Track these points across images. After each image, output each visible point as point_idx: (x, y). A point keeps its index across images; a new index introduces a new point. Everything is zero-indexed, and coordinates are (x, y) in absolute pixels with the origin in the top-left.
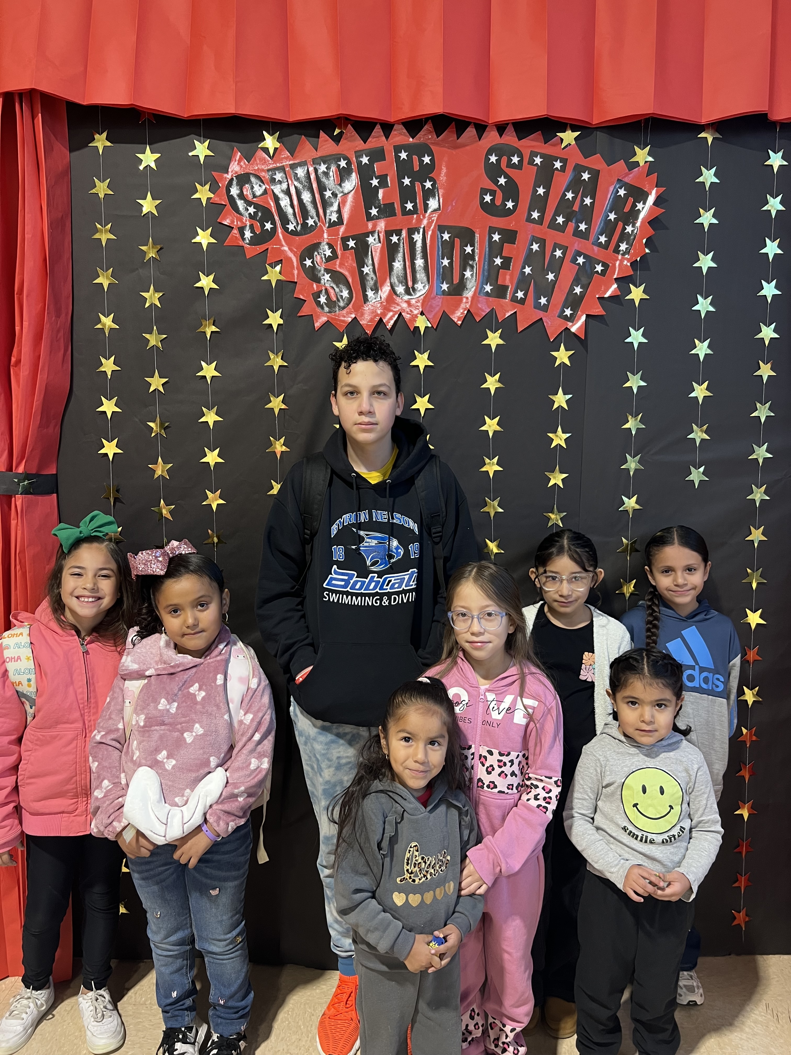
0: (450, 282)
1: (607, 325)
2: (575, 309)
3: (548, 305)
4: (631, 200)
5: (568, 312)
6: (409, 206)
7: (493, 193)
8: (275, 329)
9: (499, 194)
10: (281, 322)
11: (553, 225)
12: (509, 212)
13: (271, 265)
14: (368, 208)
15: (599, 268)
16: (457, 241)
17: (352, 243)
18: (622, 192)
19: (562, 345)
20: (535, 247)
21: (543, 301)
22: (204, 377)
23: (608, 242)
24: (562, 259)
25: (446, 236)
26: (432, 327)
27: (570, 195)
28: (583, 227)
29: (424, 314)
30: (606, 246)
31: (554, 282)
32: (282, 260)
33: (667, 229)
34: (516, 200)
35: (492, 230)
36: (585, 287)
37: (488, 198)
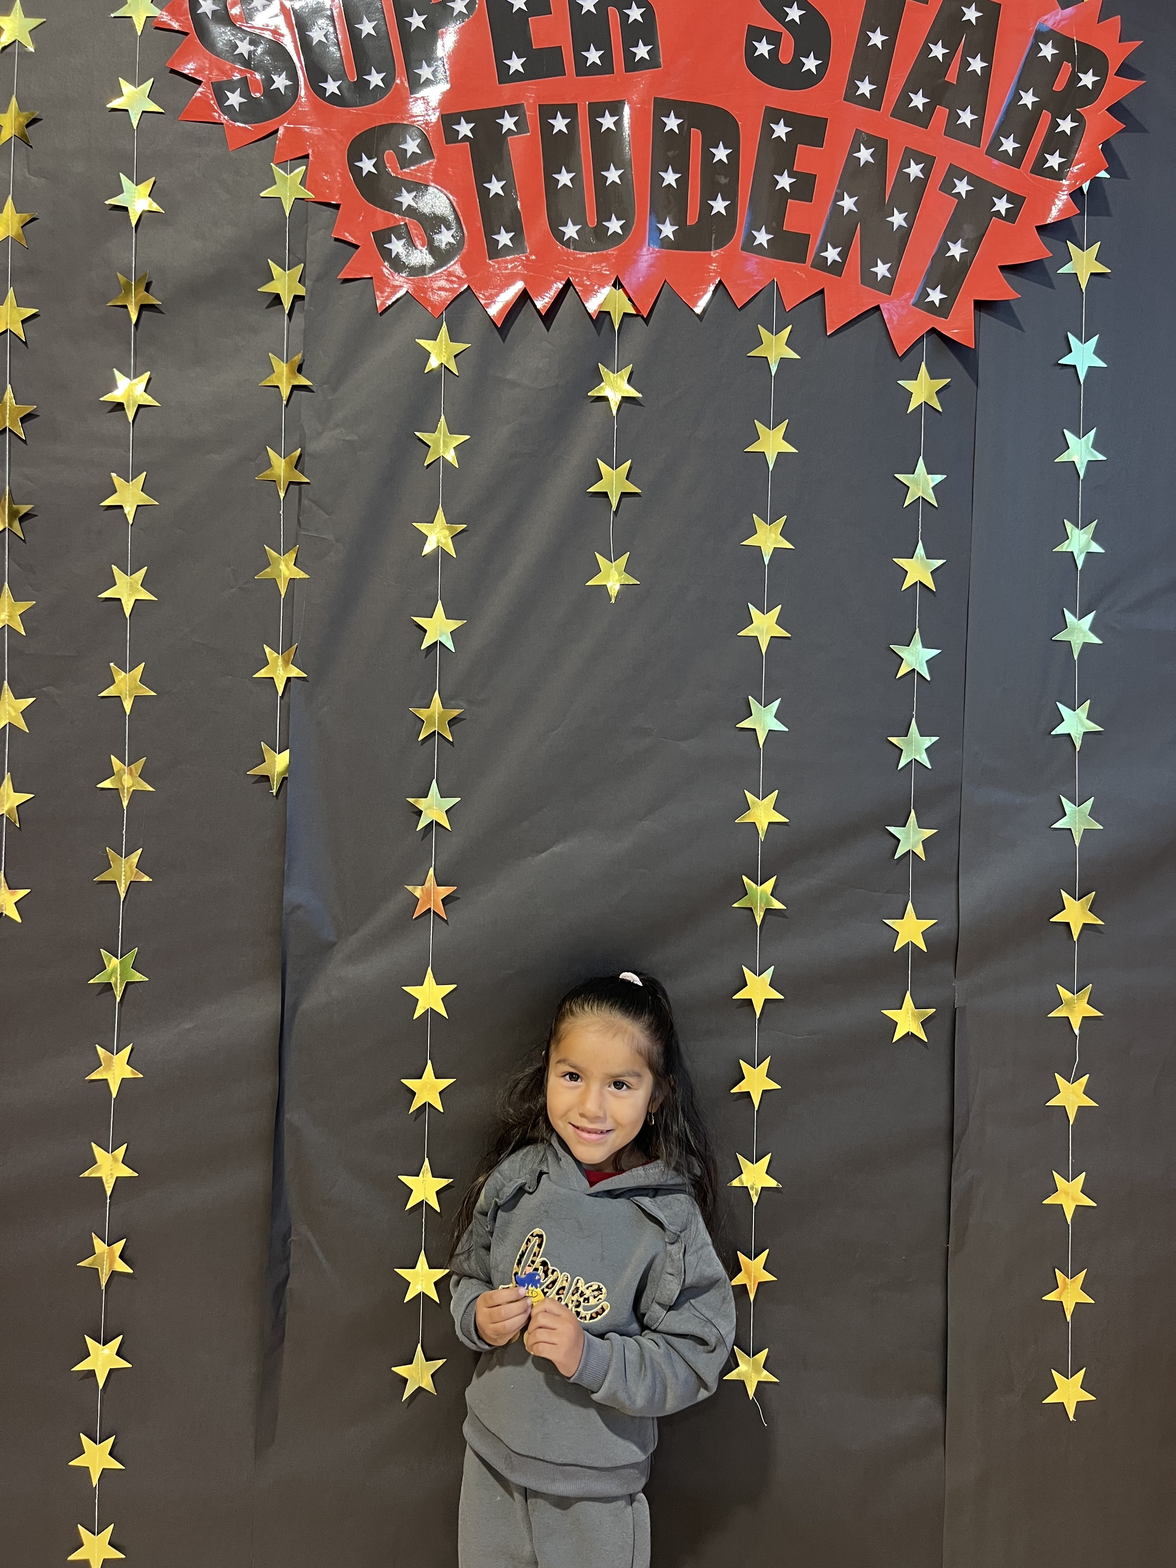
0: (680, 220)
1: (1019, 326)
2: (951, 290)
3: (893, 280)
4: (1067, 67)
5: (936, 296)
6: (593, 56)
7: (774, 38)
8: (287, 306)
9: (788, 42)
10: (301, 291)
11: (904, 111)
12: (810, 80)
13: (281, 164)
14: (502, 55)
15: (1002, 205)
16: (696, 134)
17: (465, 129)
18: (1048, 51)
19: (923, 364)
20: (865, 155)
21: (882, 270)
22: (120, 406)
23: (1020, 153)
24: (921, 183)
25: (672, 123)
26: (638, 315)
27: (938, 51)
28: (966, 117)
29: (621, 286)
30: (1016, 160)
31: (905, 233)
32: (307, 156)
33: (1146, 131)
34: (823, 55)
35: (773, 115)
36: (973, 245)
37: (763, 48)
